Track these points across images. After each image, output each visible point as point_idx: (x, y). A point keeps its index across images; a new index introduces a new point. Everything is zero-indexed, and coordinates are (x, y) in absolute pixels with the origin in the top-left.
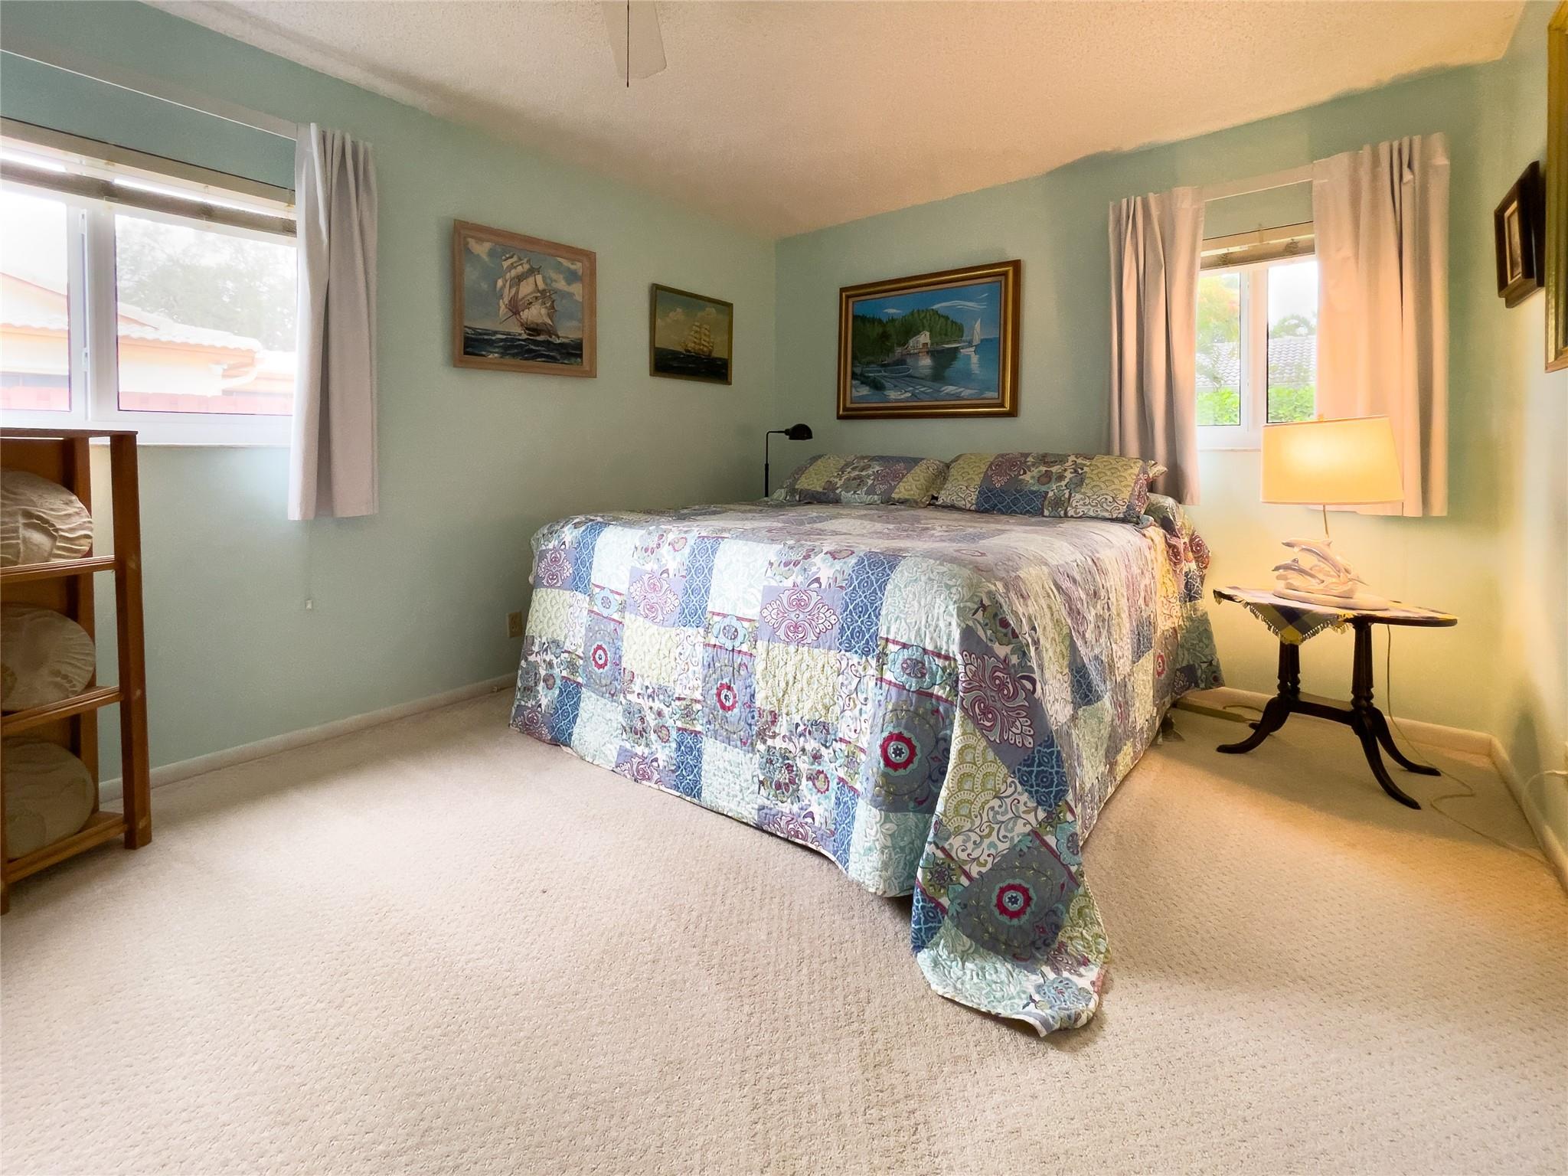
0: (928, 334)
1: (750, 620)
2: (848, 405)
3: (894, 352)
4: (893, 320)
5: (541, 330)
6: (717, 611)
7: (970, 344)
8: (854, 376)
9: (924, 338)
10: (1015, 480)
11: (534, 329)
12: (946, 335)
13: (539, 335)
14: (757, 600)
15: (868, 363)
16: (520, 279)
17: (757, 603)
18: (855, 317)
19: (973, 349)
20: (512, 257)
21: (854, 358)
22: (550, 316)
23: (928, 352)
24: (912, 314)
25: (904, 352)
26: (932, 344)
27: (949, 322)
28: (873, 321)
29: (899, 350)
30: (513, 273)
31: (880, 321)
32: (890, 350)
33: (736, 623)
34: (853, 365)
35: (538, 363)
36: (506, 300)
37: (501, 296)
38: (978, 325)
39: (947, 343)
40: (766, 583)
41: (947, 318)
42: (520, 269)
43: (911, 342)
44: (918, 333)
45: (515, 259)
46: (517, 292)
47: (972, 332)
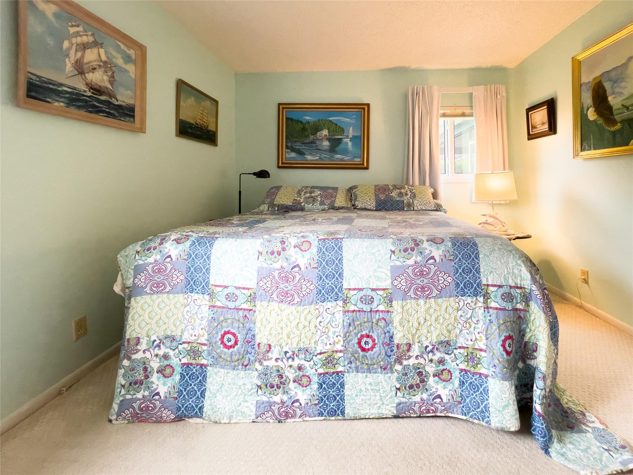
0: (327, 131)
1: (384, 289)
2: (284, 161)
3: (309, 137)
4: (309, 122)
5: (103, 92)
6: (352, 287)
7: (348, 137)
8: (287, 147)
9: (325, 132)
10: (388, 196)
11: (97, 90)
12: (336, 132)
13: (101, 95)
14: (387, 276)
15: (295, 142)
16: (84, 47)
17: (388, 278)
18: (287, 119)
19: (349, 139)
20: (78, 26)
21: (287, 138)
22: (111, 83)
23: (327, 139)
24: (319, 121)
25: (315, 138)
26: (329, 135)
27: (337, 127)
28: (298, 121)
29: (312, 137)
30: (79, 40)
31: (301, 122)
32: (307, 136)
33: (370, 293)
34: (287, 142)
35: (100, 117)
36: (73, 59)
37: (68, 56)
38: (351, 129)
39: (337, 135)
40: (392, 264)
41: (336, 125)
42: (85, 39)
43: (319, 134)
44: (322, 130)
45: (80, 29)
46: (83, 57)
47: (348, 131)
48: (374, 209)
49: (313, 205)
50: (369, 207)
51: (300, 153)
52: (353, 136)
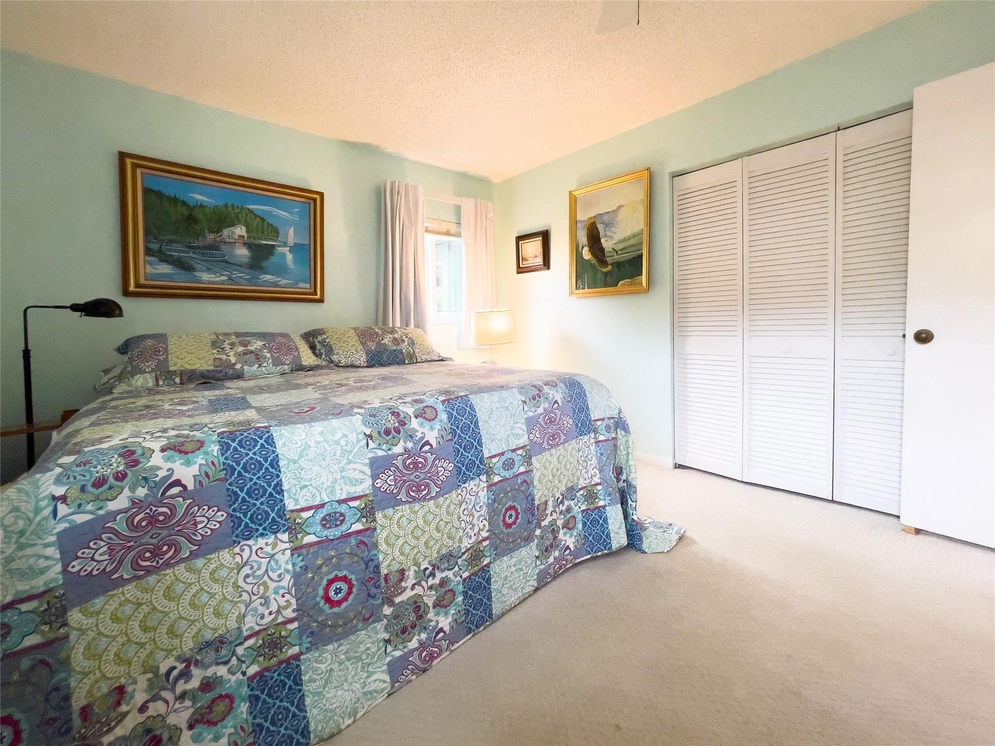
0: (244, 228)
2: (142, 281)
3: (205, 237)
4: (202, 206)
7: (285, 245)
8: (148, 252)
9: (240, 230)
10: (379, 343)
12: (262, 232)
15: (171, 242)
18: (147, 191)
19: (288, 249)
21: (147, 231)
23: (245, 244)
24: (226, 206)
25: (218, 239)
26: (248, 237)
27: (265, 223)
28: (174, 200)
29: (211, 237)
31: (184, 203)
32: (200, 234)
34: (146, 240)
38: (291, 231)
39: (265, 239)
41: (263, 219)
43: (226, 232)
44: (232, 224)
47: (286, 235)
48: (365, 365)
49: (260, 366)
50: (357, 363)
51: (182, 265)
52: (295, 244)
